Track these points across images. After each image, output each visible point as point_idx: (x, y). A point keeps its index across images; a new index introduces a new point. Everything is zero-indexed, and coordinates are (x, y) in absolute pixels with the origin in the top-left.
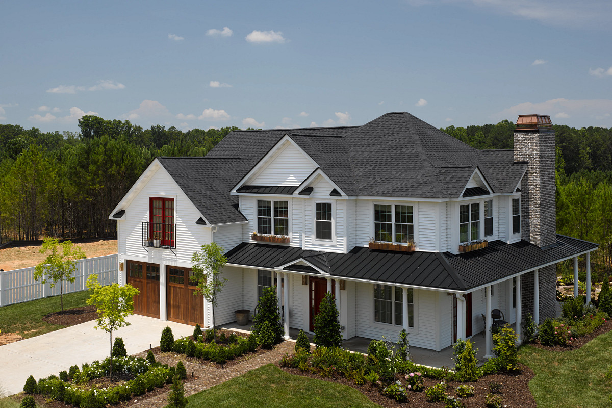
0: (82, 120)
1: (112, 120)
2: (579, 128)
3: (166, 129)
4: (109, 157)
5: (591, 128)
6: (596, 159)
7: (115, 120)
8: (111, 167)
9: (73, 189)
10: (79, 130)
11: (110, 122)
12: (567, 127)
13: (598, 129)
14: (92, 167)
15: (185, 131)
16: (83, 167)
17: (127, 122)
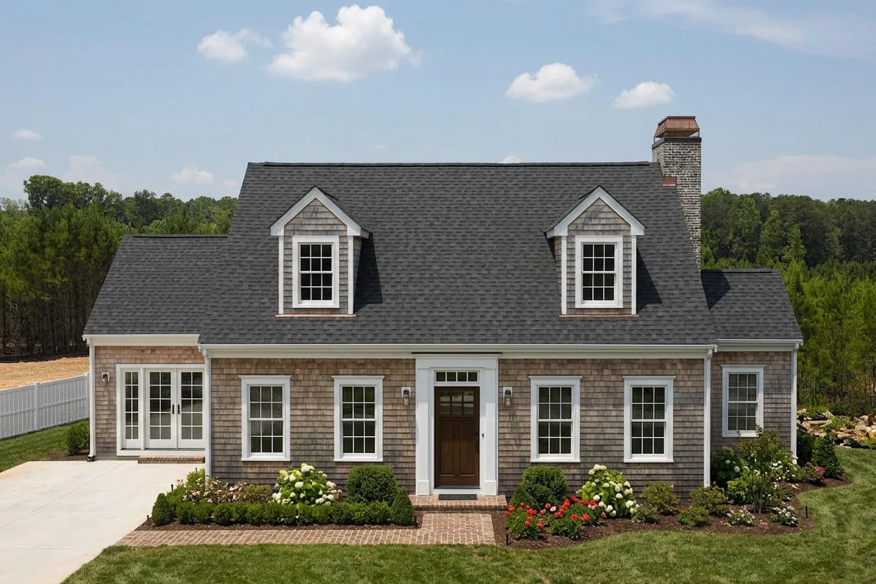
0: (29, 183)
1: (75, 183)
2: (825, 200)
3: (158, 196)
4: (76, 235)
5: (841, 200)
6: (851, 246)
7: (80, 183)
8: (78, 250)
9: (20, 284)
10: (25, 197)
11: (72, 185)
12: (808, 199)
13: (851, 202)
14: (49, 251)
15: (185, 200)
16: (35, 251)
17: (98, 185)
